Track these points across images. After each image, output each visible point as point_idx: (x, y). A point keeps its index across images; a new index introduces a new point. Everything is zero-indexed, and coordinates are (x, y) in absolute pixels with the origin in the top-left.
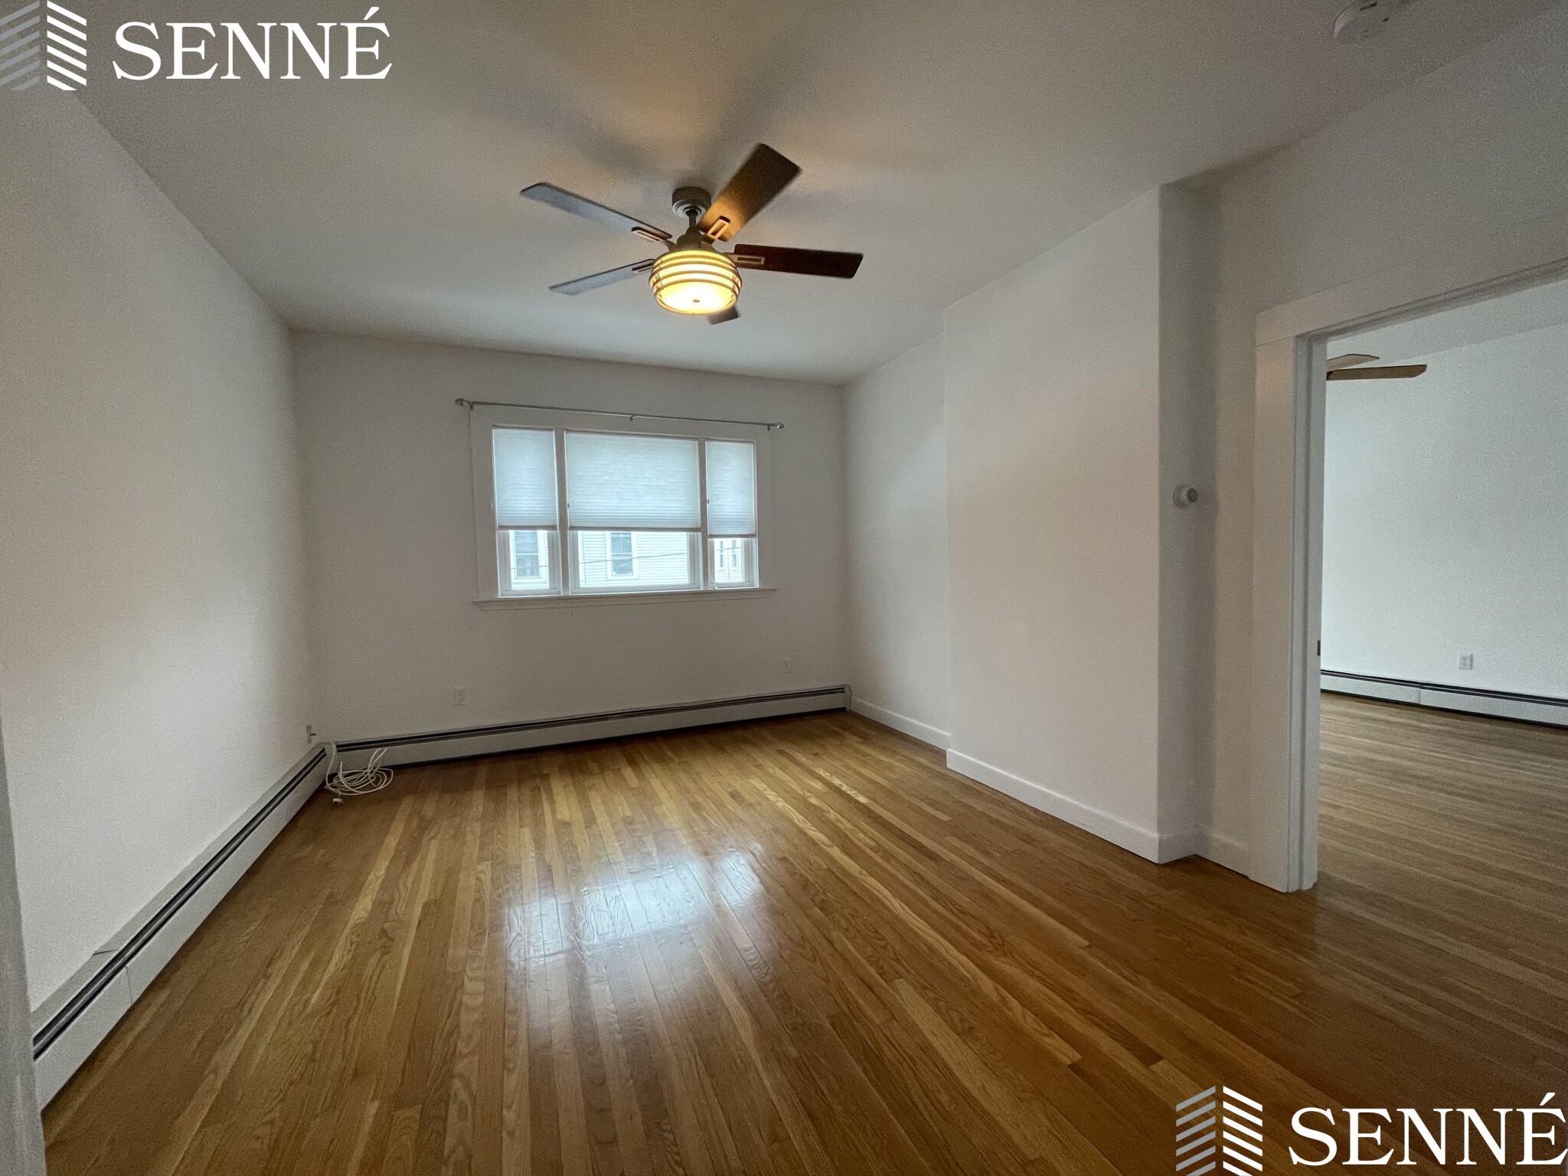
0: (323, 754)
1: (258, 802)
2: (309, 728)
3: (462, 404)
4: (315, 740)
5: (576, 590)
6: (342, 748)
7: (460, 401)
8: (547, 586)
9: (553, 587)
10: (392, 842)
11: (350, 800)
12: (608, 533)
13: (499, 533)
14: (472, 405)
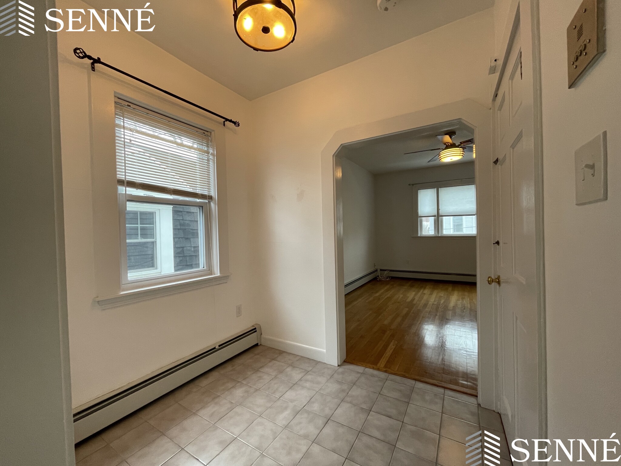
0: (377, 270)
1: (370, 272)
2: (374, 264)
3: (410, 185)
4: (376, 268)
5: (442, 235)
6: (381, 270)
7: (409, 185)
8: (433, 233)
9: (435, 233)
10: (386, 288)
11: (380, 281)
12: (452, 217)
13: (419, 219)
14: (413, 185)
